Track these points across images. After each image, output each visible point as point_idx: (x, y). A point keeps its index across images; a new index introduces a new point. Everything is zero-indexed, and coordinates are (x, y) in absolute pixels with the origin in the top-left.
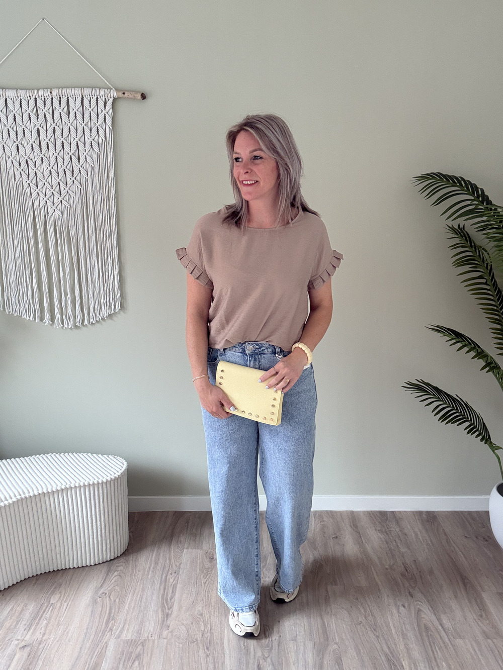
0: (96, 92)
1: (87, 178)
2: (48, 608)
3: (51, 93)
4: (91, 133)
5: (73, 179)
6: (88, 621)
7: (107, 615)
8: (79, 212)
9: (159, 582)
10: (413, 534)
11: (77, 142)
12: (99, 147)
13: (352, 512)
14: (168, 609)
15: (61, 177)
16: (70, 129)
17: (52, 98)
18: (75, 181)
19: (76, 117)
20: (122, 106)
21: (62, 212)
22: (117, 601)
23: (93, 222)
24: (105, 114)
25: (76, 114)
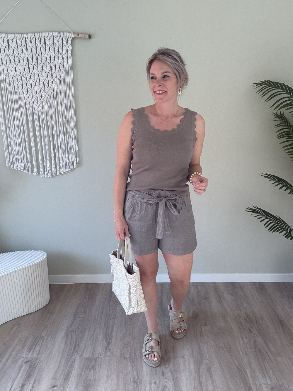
0: (61, 34)
1: (57, 87)
2: (41, 339)
3: (35, 35)
4: (59, 60)
5: (49, 88)
6: (63, 347)
7: (74, 343)
8: (53, 107)
9: (104, 325)
10: (251, 296)
11: (51, 65)
12: (64, 68)
13: (215, 283)
14: (110, 340)
15: (42, 86)
16: (46, 57)
17: (35, 39)
18: (50, 89)
19: (50, 50)
20: (77, 43)
21: (43, 108)
22: (80, 334)
23: (61, 114)
24: (67, 48)
25: (49, 48)
